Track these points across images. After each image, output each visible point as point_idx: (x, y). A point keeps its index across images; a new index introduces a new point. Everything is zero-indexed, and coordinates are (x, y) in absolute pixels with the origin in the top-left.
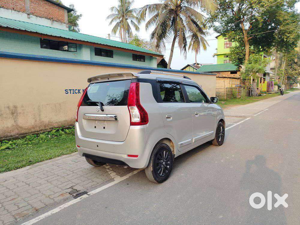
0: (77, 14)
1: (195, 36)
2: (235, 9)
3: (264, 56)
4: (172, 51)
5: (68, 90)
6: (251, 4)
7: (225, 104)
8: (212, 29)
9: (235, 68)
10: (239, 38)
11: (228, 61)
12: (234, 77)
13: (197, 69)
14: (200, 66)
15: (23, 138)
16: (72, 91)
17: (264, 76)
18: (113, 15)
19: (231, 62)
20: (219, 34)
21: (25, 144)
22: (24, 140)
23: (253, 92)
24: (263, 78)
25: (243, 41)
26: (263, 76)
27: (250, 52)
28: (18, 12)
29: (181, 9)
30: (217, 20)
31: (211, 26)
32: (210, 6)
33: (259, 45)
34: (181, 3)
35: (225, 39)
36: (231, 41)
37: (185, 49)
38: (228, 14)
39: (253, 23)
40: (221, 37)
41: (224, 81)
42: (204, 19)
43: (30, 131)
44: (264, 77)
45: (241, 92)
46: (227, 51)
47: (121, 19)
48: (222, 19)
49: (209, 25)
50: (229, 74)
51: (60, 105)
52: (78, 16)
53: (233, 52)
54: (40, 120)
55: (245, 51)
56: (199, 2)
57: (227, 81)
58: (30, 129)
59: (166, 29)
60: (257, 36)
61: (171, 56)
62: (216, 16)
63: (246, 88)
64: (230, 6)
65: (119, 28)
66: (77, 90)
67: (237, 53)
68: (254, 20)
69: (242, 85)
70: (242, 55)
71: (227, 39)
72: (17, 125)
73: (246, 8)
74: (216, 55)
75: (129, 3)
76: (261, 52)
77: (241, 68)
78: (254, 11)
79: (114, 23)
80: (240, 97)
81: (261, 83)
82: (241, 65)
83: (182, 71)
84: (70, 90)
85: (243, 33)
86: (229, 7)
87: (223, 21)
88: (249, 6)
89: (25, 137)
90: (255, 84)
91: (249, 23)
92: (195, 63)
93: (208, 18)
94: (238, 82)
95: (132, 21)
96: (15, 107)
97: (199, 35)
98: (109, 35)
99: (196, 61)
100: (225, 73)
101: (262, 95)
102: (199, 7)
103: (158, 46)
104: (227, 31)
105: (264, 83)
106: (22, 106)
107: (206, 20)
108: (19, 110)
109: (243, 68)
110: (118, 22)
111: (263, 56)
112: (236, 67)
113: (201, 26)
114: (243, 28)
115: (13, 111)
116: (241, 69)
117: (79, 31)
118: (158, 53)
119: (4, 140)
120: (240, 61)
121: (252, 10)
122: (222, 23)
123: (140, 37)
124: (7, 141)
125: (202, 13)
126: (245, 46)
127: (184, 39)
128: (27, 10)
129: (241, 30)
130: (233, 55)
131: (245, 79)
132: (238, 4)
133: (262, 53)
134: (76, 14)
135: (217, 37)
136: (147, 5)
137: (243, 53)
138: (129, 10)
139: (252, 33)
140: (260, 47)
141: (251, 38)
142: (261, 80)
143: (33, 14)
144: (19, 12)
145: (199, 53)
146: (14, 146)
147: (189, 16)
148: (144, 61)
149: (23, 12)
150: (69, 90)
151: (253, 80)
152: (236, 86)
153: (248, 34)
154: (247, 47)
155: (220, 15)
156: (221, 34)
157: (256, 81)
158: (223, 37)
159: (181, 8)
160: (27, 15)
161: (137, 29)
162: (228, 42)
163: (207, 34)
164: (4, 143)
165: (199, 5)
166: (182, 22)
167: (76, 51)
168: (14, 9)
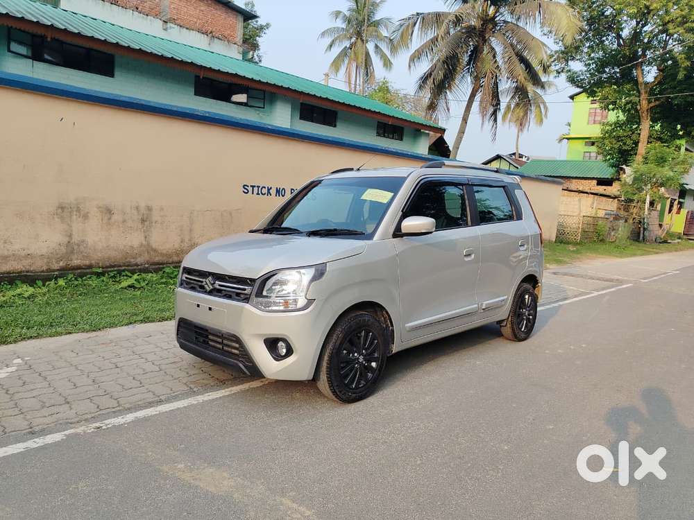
0: (259, 23)
1: (520, 91)
2: (625, 33)
3: (687, 149)
4: (465, 120)
5: (248, 186)
6: (665, 24)
7: (577, 252)
8: (563, 76)
9: (608, 173)
10: (627, 103)
11: (593, 155)
12: (604, 193)
13: (517, 168)
14: (524, 159)
15: (156, 271)
16: (256, 189)
17: (680, 197)
18: (337, 29)
19: (600, 157)
20: (579, 90)
21: (162, 283)
22: (159, 276)
23: (647, 233)
24: (676, 202)
25: (637, 111)
26: (677, 198)
27: (650, 137)
28: (145, 16)
29: (494, 27)
30: (578, 57)
31: (562, 71)
32: (564, 22)
33: (677, 121)
34: (496, 13)
35: (593, 102)
36: (606, 108)
37: (495, 120)
38: (607, 42)
39: (666, 67)
40: (583, 96)
41: (580, 200)
42: (546, 52)
43: (171, 260)
44: (681, 200)
45: (618, 230)
46: (595, 131)
47: (353, 40)
48: (590, 55)
49: (557, 68)
50: (592, 186)
51: (231, 214)
52: (261, 28)
53: (607, 135)
54: (190, 240)
55: (639, 134)
56: (540, 12)
57: (588, 200)
58: (170, 256)
59: (455, 70)
60: (672, 98)
61: (462, 132)
62: (577, 48)
63: (631, 221)
64: (613, 25)
65: (346, 61)
66: (265, 188)
67: (618, 138)
68: (670, 62)
69: (622, 213)
70: (629, 142)
71: (598, 104)
72: (148, 245)
73: (651, 32)
74: (566, 138)
75: (375, 5)
76: (679, 139)
77: (624, 173)
78: (671, 41)
79: (337, 50)
80: (613, 240)
81: (669, 212)
82: (624, 167)
83: (484, 167)
84: (253, 187)
85: (639, 91)
86: (610, 28)
87: (592, 59)
88: (660, 28)
89: (160, 269)
90: (655, 214)
91: (655, 68)
92: (514, 154)
93: (556, 52)
94: (612, 206)
95: (377, 47)
96: (149, 209)
97: (531, 88)
98: (327, 75)
99: (517, 148)
100: (583, 181)
101: (669, 241)
102: (538, 25)
103: (432, 107)
104: (599, 84)
105: (678, 212)
106: (162, 209)
107: (551, 56)
108: (156, 216)
109: (629, 173)
110: (346, 47)
111: (683, 149)
112: (612, 170)
113: (538, 68)
114: (640, 80)
115: (145, 216)
116: (625, 176)
117: (260, 61)
118: (431, 123)
119: (124, 271)
120: (624, 156)
121: (668, 37)
122: (589, 65)
123: (393, 85)
124: (129, 274)
125: (544, 39)
126: (639, 123)
127: (495, 95)
128: (164, 13)
129: (636, 82)
130: (607, 142)
131: (632, 201)
132: (634, 23)
133: (683, 142)
134: (257, 22)
135: (572, 97)
136: (418, 14)
137: (634, 137)
138: (374, 20)
139: (660, 93)
140: (679, 127)
141: (657, 103)
142: (671, 206)
143: (173, 21)
144: (147, 15)
145: (525, 130)
146: (143, 284)
147: (512, 45)
148: (401, 140)
149: (156, 16)
150: (251, 186)
151: (652, 204)
152: (606, 214)
153: (650, 95)
154: (646, 125)
155: (587, 45)
156: (585, 91)
157: (659, 207)
158: (588, 97)
159: (496, 25)
160: (161, 23)
161: (387, 64)
162: (598, 111)
163: (549, 87)
164: (123, 276)
165: (538, 20)
166: (494, 57)
167: (264, 108)
168: (137, 8)
